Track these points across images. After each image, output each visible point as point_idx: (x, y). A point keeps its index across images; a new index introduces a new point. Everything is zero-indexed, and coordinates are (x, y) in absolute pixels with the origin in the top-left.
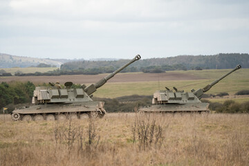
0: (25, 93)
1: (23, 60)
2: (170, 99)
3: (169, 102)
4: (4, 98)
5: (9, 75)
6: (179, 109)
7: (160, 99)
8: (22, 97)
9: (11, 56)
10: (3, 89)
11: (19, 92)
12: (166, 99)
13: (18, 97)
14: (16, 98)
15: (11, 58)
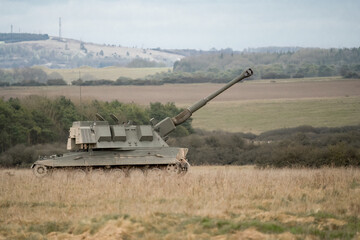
0: (53, 121)
1: (108, 53)
2: (102, 139)
3: (99, 146)
4: (9, 131)
5: (60, 83)
6: (121, 160)
7: (79, 141)
8: (46, 130)
9: (82, 44)
10: (7, 114)
11: (41, 120)
12: (93, 139)
13: (38, 130)
14: (34, 132)
15: (83, 48)
